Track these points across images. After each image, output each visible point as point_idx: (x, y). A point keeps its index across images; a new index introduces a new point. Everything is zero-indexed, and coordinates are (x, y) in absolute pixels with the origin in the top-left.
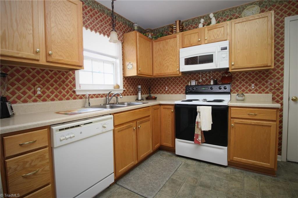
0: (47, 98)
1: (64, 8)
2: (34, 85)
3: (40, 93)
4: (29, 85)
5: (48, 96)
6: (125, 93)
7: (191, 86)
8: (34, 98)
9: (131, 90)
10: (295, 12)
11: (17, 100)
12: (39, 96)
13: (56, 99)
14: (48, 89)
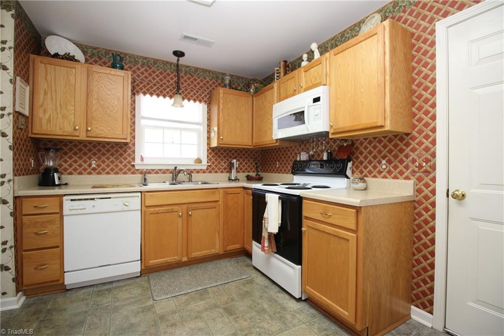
0: (102, 172)
1: (108, 83)
2: (90, 158)
3: (95, 166)
4: (85, 158)
5: (104, 170)
6: (210, 170)
7: (300, 161)
8: (89, 170)
9: (222, 166)
10: (455, 7)
11: (73, 172)
12: (94, 169)
13: (111, 172)
14: (104, 162)
